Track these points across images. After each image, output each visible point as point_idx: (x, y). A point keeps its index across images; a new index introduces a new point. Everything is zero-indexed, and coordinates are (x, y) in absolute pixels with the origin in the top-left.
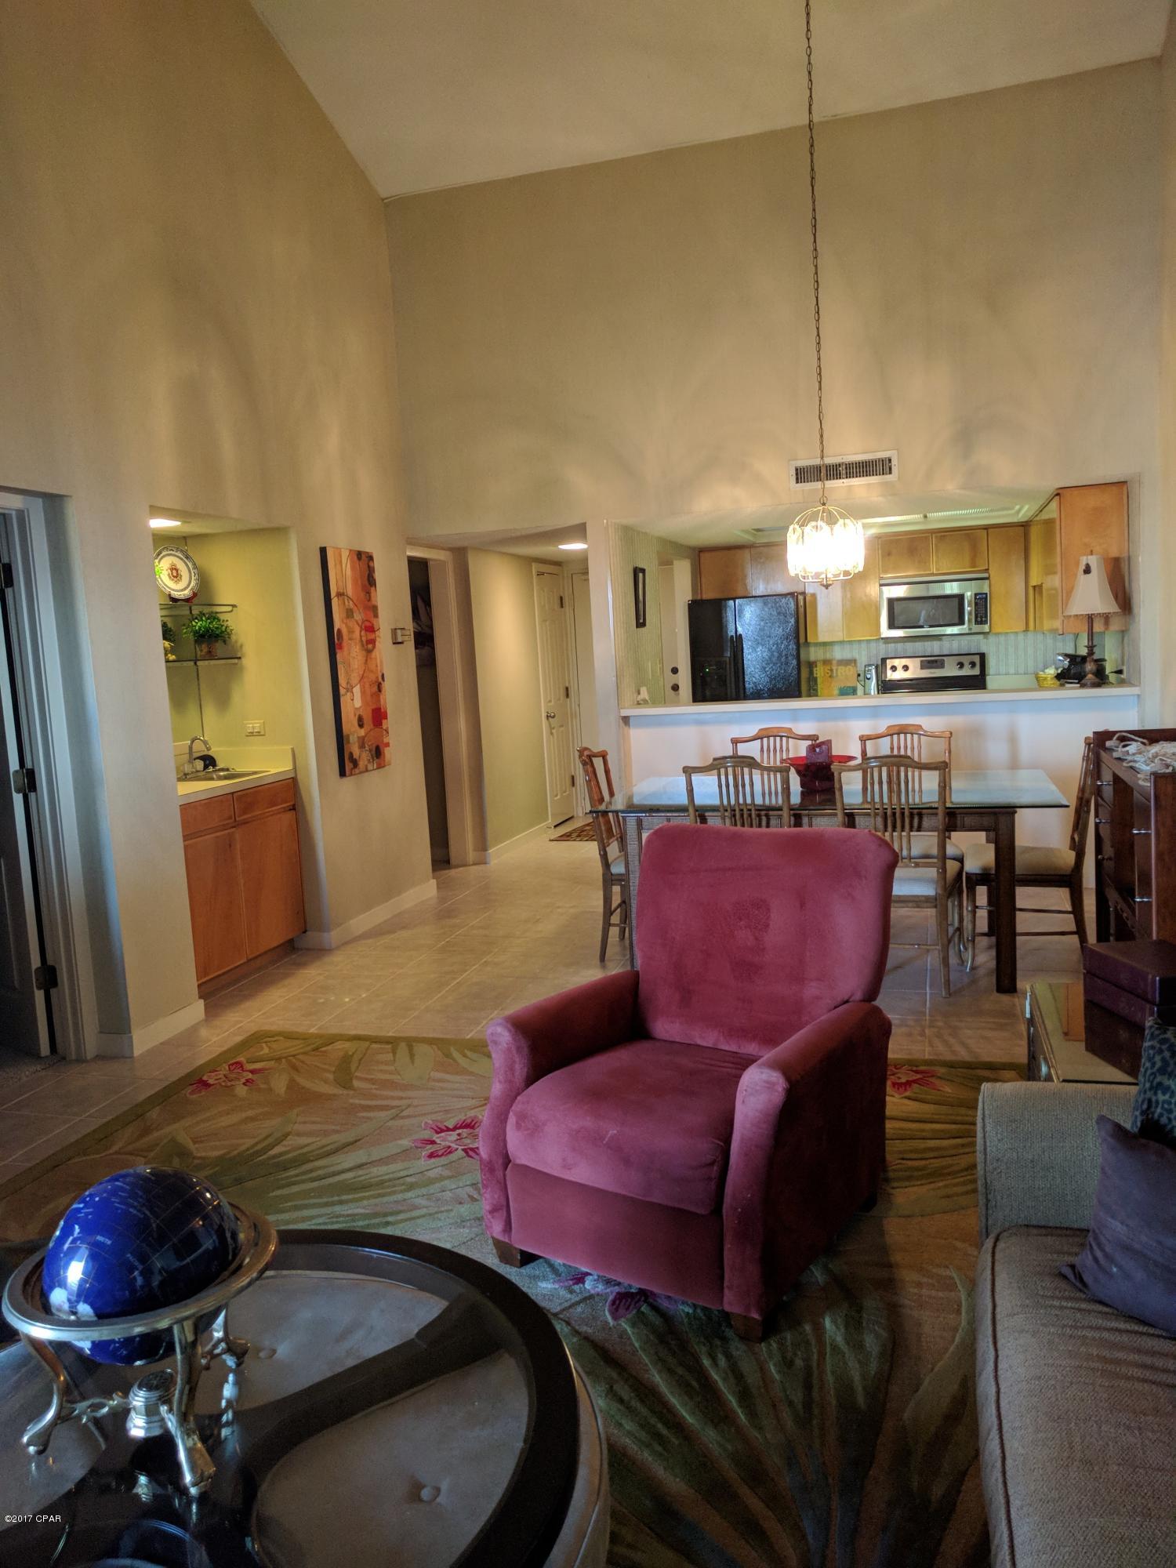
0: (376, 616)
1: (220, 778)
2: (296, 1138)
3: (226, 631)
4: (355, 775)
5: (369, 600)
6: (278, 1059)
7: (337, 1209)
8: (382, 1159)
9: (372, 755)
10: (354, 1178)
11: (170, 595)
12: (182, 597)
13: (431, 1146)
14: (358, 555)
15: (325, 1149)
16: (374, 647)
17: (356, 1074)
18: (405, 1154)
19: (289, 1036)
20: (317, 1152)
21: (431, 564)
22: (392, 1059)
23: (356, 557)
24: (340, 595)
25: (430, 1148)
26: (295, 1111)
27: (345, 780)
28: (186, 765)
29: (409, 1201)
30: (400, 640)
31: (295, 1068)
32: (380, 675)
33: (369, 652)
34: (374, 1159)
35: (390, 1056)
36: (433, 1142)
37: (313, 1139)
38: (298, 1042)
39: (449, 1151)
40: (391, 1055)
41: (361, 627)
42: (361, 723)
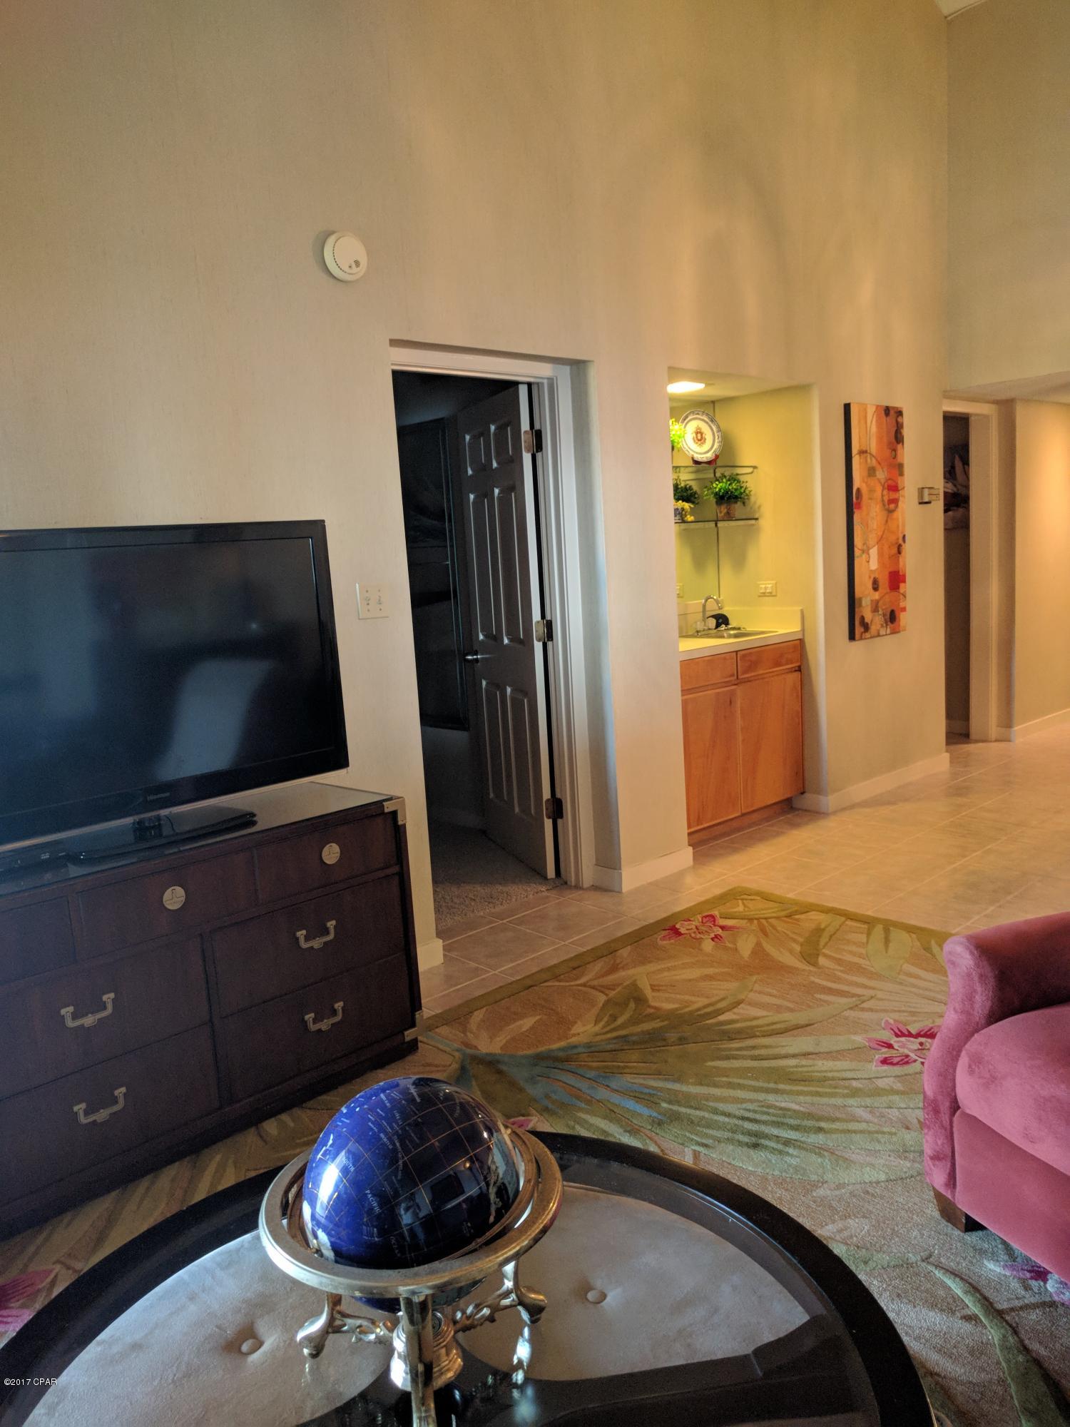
0: (901, 474)
1: (730, 636)
2: (748, 1007)
3: (744, 492)
4: (866, 639)
5: (895, 458)
6: (751, 920)
7: (771, 1098)
8: (831, 1052)
9: (885, 620)
10: (796, 1066)
11: (693, 458)
12: (705, 460)
13: (886, 1050)
14: (885, 410)
15: (774, 1027)
16: (897, 506)
17: (824, 951)
18: (856, 1053)
19: (766, 897)
20: (765, 1028)
21: (972, 419)
22: (865, 940)
23: (883, 412)
24: (862, 452)
25: (885, 1053)
26: (754, 978)
27: (854, 643)
28: (698, 623)
29: (849, 1109)
30: (926, 500)
31: (766, 934)
32: (901, 537)
33: (890, 512)
34: (822, 1051)
35: (863, 938)
36: (890, 1046)
37: (765, 1013)
38: (771, 904)
39: (905, 1061)
40: (865, 936)
41: (883, 487)
42: (876, 586)
